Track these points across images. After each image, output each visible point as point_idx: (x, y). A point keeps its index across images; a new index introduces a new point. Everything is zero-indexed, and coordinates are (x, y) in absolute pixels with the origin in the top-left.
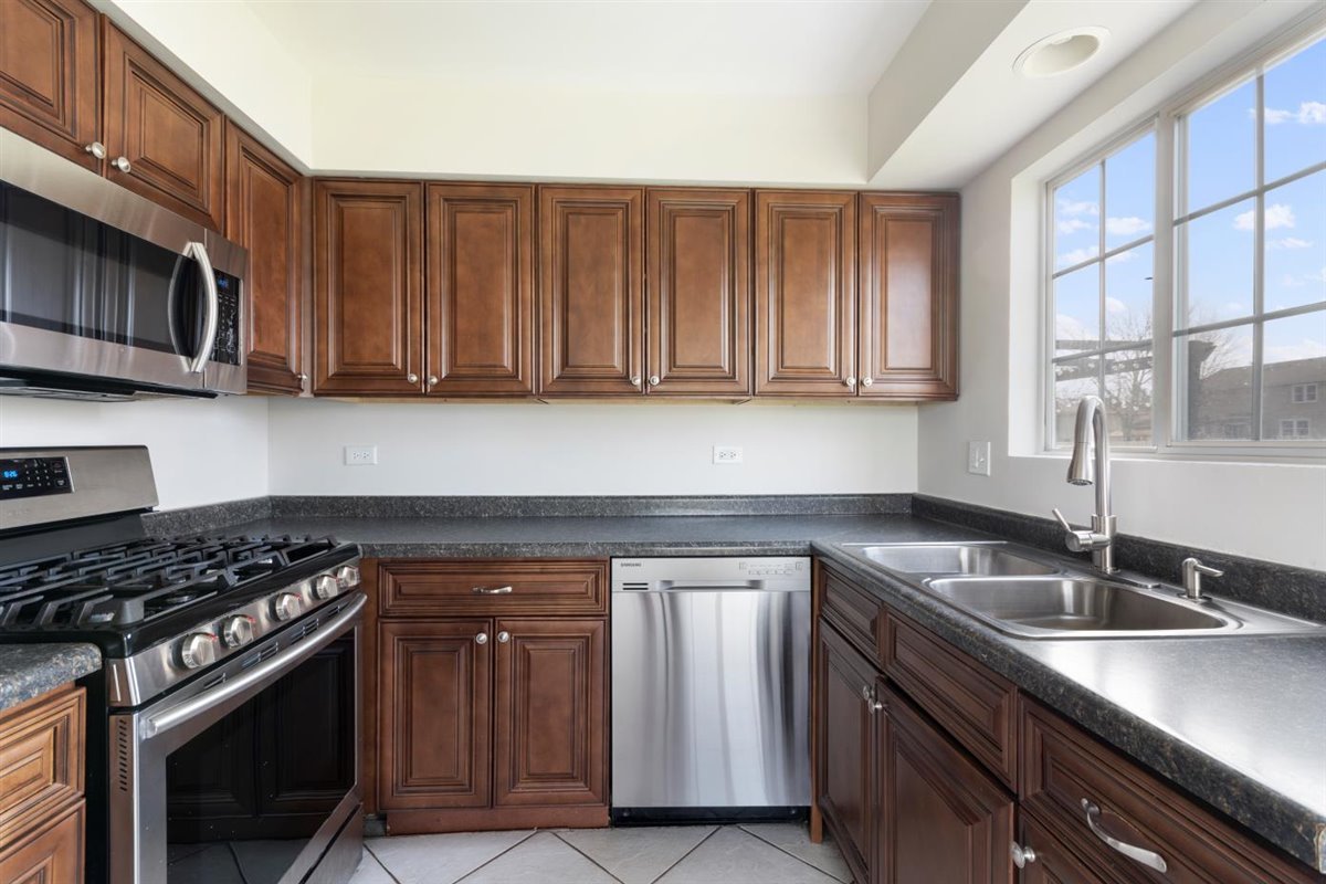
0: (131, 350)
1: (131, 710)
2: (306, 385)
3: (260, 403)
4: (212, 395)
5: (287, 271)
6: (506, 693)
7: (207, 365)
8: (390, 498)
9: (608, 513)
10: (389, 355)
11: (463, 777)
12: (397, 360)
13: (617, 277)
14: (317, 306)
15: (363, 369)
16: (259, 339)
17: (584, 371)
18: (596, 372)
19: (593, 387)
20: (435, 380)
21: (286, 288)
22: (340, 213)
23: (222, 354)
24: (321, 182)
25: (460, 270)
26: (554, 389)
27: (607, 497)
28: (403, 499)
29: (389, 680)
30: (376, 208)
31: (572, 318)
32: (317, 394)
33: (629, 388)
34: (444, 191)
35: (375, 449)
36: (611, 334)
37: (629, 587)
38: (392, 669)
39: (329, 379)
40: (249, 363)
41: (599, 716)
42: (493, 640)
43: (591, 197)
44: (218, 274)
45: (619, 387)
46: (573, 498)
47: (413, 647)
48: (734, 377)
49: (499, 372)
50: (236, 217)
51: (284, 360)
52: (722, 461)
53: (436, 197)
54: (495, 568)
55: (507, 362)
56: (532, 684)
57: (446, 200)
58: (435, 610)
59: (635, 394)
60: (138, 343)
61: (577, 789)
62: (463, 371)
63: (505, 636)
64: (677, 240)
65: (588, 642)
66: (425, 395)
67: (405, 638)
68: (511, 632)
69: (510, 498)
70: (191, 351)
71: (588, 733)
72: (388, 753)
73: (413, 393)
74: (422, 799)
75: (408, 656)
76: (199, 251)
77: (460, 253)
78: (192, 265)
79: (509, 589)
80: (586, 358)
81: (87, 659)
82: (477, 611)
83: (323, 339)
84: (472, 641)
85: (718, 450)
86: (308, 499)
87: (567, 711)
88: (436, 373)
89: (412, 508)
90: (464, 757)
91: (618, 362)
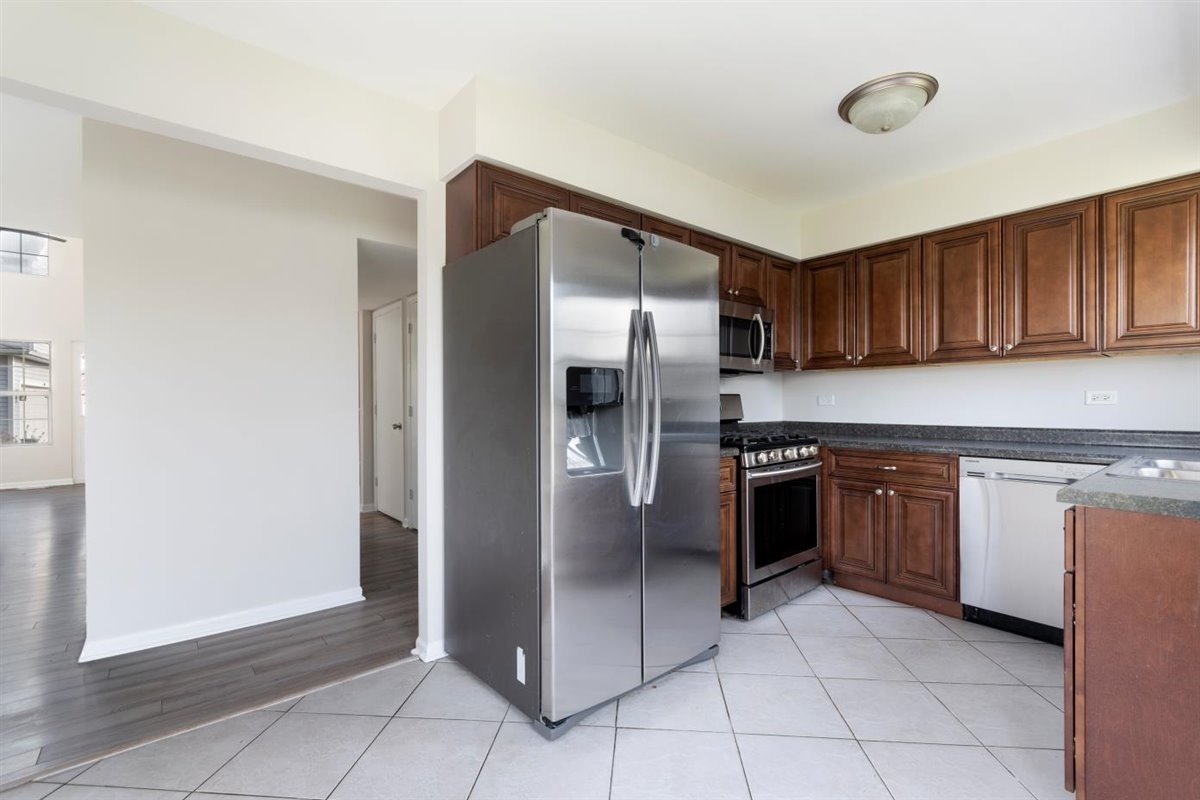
0: (731, 358)
1: (746, 469)
2: (799, 366)
3: (779, 375)
4: (761, 373)
5: (789, 311)
6: (894, 523)
7: (761, 362)
8: (841, 424)
9: (986, 438)
10: (837, 347)
11: (870, 561)
12: (841, 349)
13: (980, 283)
14: (804, 326)
15: (825, 355)
16: (778, 348)
17: (954, 345)
18: (967, 345)
19: (962, 354)
20: (861, 358)
21: (789, 321)
22: (813, 276)
23: (766, 356)
24: (806, 264)
25: (875, 295)
26: (933, 357)
27: (985, 428)
28: (848, 425)
29: (833, 507)
30: (831, 270)
31: (946, 313)
32: (803, 369)
33: (987, 353)
34: (865, 253)
35: (833, 398)
36: (975, 320)
37: (971, 474)
38: (835, 501)
39: (808, 362)
40: (775, 357)
41: (951, 548)
42: (886, 494)
43: (960, 234)
44: (764, 323)
45: (981, 353)
46: (958, 428)
47: (845, 492)
48: (1082, 338)
49: (898, 350)
50: (770, 295)
51: (788, 354)
52: (1094, 402)
53: (862, 257)
54: (886, 456)
55: (903, 344)
56: (909, 522)
57: (868, 258)
58: (855, 475)
59: (995, 357)
60: (734, 355)
61: (936, 587)
62: (878, 352)
63: (892, 492)
64: (1029, 249)
65: (943, 502)
66: (856, 366)
67: (841, 487)
68: (896, 491)
69: (913, 426)
70: (756, 357)
71: (944, 556)
72: (833, 542)
73: (850, 366)
74: (850, 569)
75: (842, 496)
76: (758, 317)
77: (875, 286)
78: (757, 322)
79: (894, 468)
80: (958, 338)
81: (736, 452)
82: (878, 478)
83: (806, 341)
84: (874, 493)
85: (1090, 395)
86: (800, 423)
87: (929, 540)
88: (862, 355)
89: (853, 430)
90: (870, 553)
91: (980, 337)
